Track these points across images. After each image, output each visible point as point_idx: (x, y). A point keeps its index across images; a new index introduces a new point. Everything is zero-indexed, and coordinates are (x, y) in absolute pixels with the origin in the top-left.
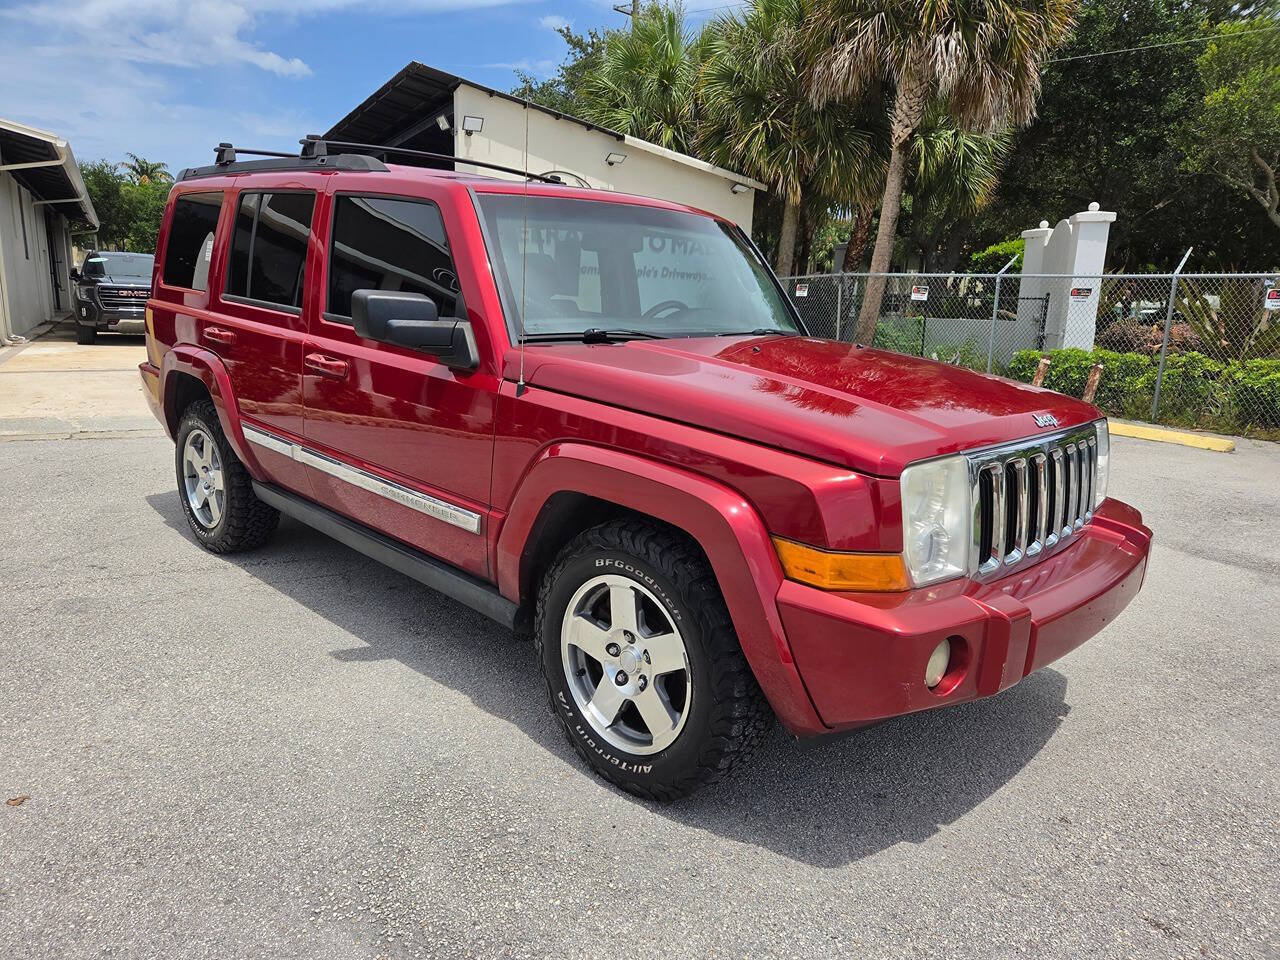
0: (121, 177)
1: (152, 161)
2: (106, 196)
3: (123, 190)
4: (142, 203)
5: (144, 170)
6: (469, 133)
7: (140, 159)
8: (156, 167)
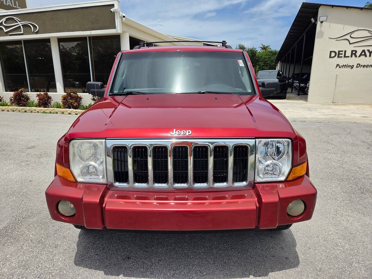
0: (257, 51)
1: (266, 45)
2: (253, 56)
3: (257, 55)
4: (261, 57)
5: (264, 48)
6: (322, 22)
7: (264, 45)
8: (267, 47)
